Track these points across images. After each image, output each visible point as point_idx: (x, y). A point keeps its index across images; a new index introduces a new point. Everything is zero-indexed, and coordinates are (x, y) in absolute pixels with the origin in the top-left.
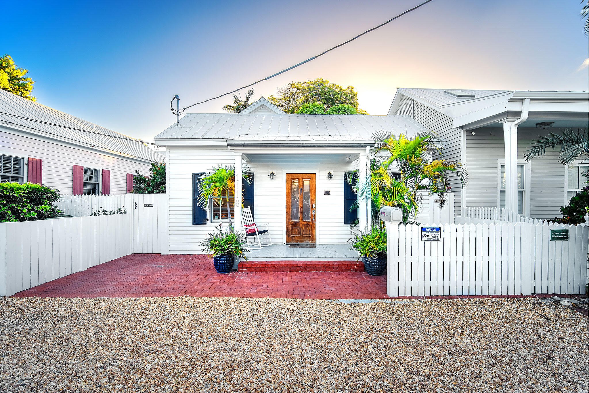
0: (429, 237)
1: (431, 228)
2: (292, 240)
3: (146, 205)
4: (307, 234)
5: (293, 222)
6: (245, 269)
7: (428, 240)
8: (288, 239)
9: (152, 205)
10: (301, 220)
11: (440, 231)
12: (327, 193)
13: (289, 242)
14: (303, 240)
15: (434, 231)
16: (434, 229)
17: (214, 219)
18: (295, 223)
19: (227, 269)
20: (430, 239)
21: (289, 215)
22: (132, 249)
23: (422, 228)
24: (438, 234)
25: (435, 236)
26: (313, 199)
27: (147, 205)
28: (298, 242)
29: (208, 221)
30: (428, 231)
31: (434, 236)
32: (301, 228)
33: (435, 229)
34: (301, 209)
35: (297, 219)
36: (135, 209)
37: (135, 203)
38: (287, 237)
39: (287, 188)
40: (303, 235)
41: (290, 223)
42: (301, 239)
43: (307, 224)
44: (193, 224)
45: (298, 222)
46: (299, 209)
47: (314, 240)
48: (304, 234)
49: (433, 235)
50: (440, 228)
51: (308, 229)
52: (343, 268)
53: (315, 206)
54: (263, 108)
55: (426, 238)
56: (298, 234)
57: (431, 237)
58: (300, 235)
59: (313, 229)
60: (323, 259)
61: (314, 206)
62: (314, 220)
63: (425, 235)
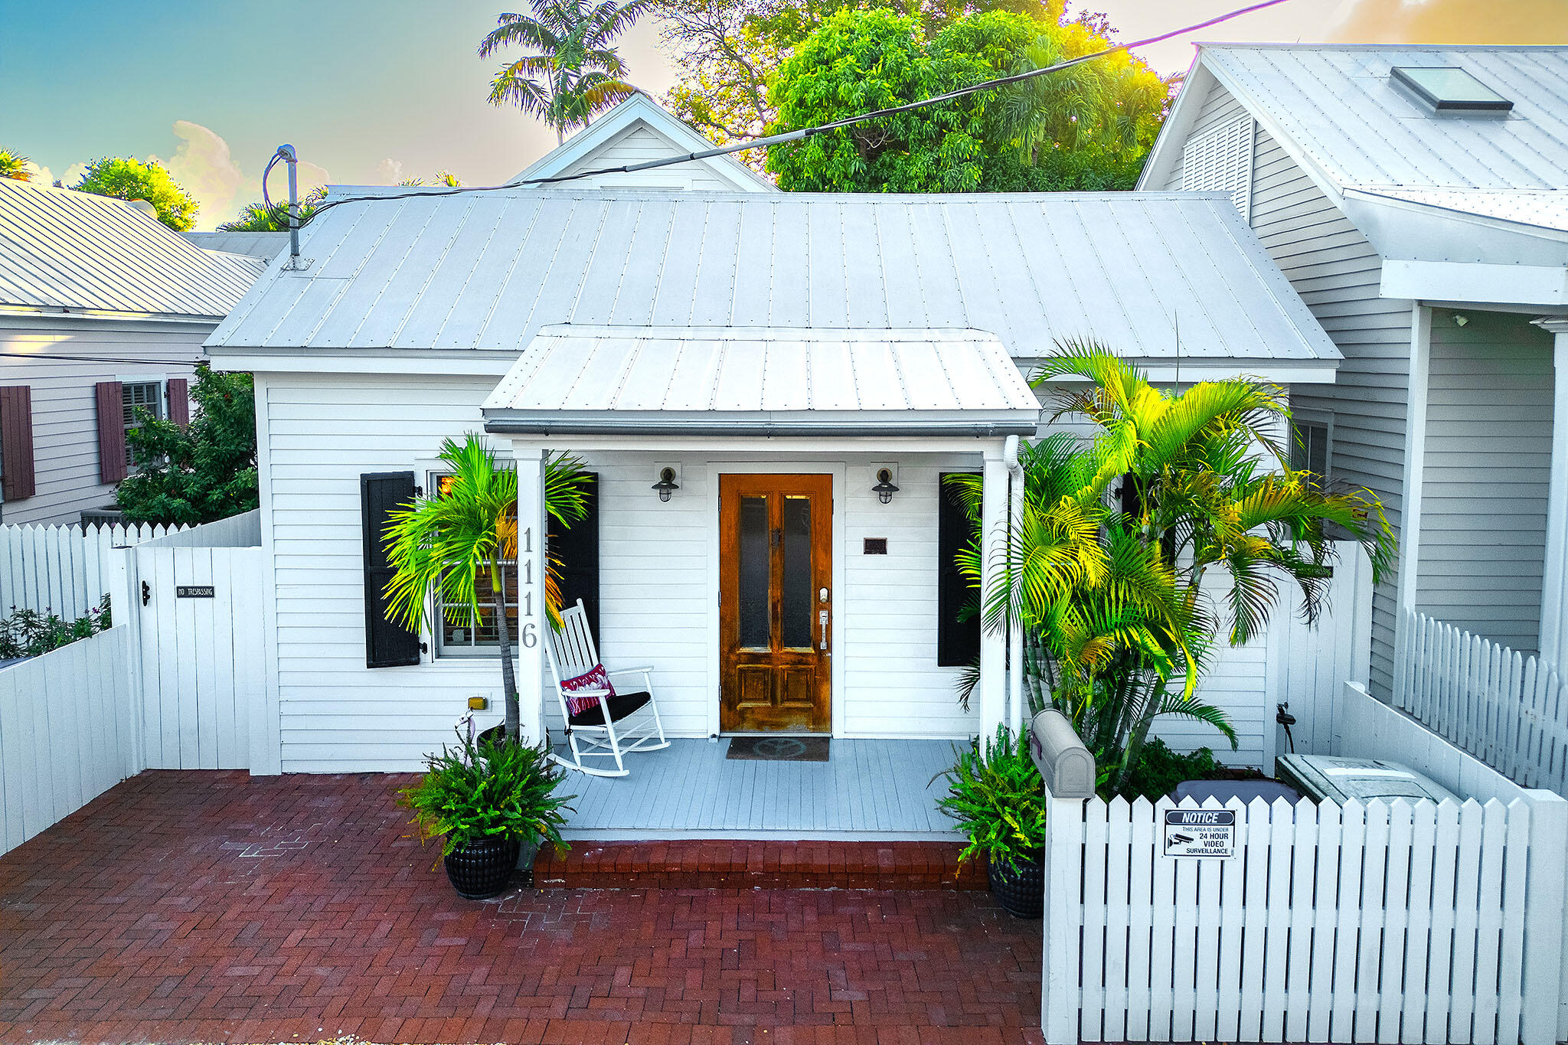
0: (1191, 845)
1: (1200, 815)
2: (744, 719)
3: (184, 592)
4: (798, 700)
5: (745, 654)
6: (559, 880)
7: (1191, 852)
8: (729, 719)
9: (208, 592)
10: (776, 647)
11: (1233, 824)
12: (875, 546)
13: (731, 730)
14: (785, 720)
15: (1211, 824)
16: (1210, 817)
17: (449, 640)
18: (755, 658)
19: (492, 878)
20: (1195, 850)
21: (731, 629)
22: (138, 753)
23: (1167, 812)
24: (1226, 836)
25: (1215, 840)
26: (820, 568)
27: (191, 592)
28: (767, 728)
29: (425, 651)
30: (1189, 824)
31: (1209, 839)
32: (776, 675)
33: (1214, 818)
34: (774, 606)
35: (764, 644)
36: (145, 604)
37: (144, 582)
38: (725, 710)
39: (725, 530)
40: (782, 702)
41: (733, 658)
42: (777, 716)
43: (800, 662)
44: (369, 666)
45: (766, 655)
46: (770, 606)
47: (824, 720)
48: (788, 700)
49: (1209, 836)
50: (1233, 812)
51: (803, 678)
52: (911, 878)
53: (830, 595)
54: (640, 135)
55: (1182, 848)
56: (765, 699)
57: (1198, 844)
58: (774, 701)
59: (822, 682)
60: (843, 834)
61: (824, 592)
62: (823, 645)
63: (1177, 836)
